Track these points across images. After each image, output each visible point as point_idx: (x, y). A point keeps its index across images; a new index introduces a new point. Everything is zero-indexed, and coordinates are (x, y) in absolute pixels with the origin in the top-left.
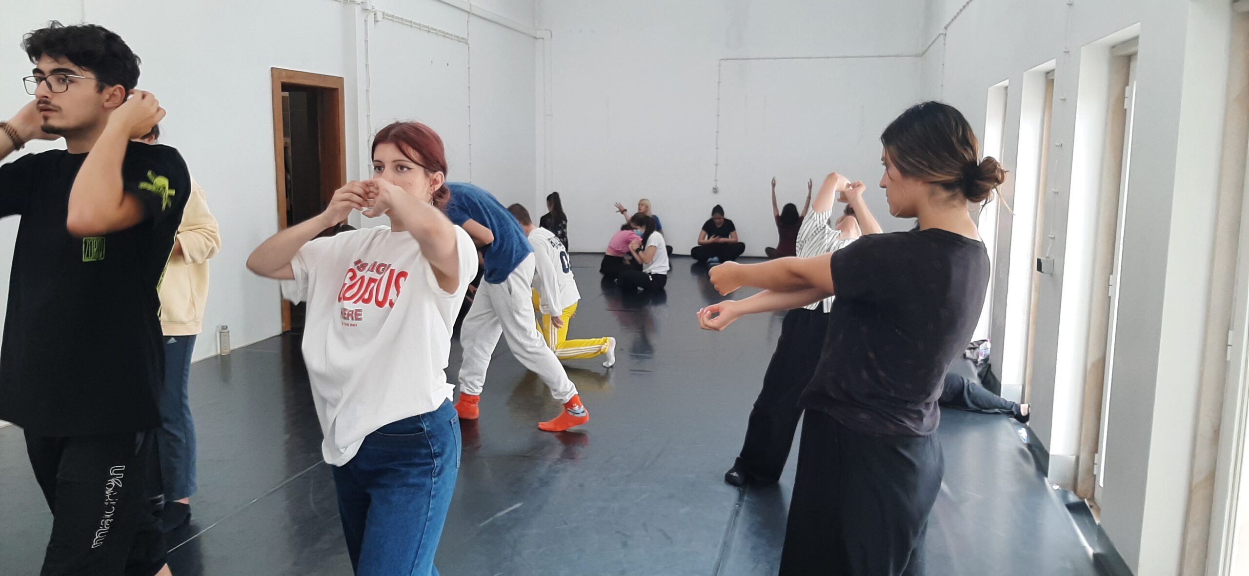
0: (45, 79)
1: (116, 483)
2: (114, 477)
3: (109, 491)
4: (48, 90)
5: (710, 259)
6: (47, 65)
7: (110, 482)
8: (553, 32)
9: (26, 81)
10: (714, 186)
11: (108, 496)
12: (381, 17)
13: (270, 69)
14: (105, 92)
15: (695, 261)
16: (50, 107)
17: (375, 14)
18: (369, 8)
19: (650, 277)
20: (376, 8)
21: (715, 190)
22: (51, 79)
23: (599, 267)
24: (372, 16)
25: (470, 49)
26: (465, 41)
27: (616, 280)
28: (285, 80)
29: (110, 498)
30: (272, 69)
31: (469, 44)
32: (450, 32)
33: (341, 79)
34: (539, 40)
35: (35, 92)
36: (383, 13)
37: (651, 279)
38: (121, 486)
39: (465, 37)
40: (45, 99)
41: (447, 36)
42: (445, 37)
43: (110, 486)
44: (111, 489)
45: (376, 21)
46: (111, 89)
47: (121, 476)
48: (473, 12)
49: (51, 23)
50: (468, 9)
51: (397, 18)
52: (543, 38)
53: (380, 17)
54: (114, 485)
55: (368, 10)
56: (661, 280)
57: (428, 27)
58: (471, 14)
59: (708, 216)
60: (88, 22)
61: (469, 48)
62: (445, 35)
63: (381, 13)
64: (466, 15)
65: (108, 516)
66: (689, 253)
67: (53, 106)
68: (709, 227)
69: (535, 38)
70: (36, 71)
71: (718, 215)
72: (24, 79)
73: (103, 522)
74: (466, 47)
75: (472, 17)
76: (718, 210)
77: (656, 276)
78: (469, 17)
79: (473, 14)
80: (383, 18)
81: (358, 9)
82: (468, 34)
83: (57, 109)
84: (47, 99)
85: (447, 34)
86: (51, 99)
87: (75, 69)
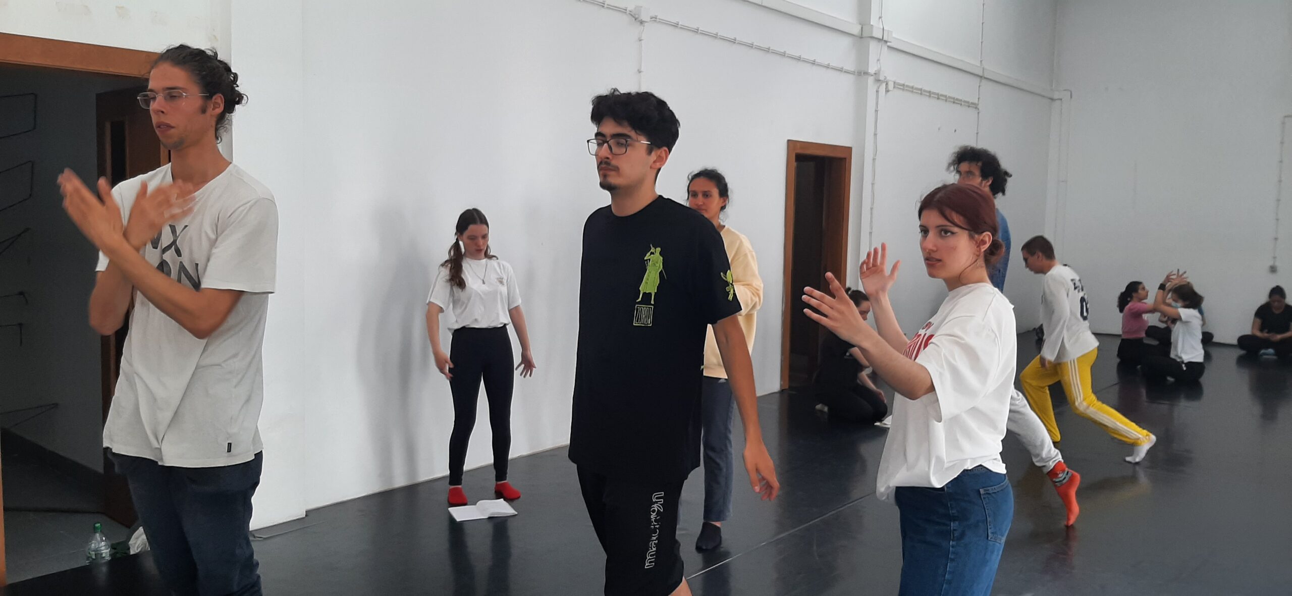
0: (607, 142)
1: (659, 508)
2: (657, 502)
3: (653, 516)
4: (609, 151)
5: (1263, 351)
6: (610, 128)
7: (653, 507)
8: (1073, 92)
9: (589, 143)
10: (1271, 263)
11: (653, 520)
12: (893, 86)
13: (786, 141)
14: (653, 153)
15: (1242, 352)
16: (610, 167)
17: (887, 84)
18: (882, 78)
19: (1183, 365)
20: (888, 78)
21: (1273, 269)
22: (611, 142)
23: (1116, 353)
24: (884, 85)
25: (980, 114)
26: (975, 106)
27: (1139, 367)
28: (799, 151)
29: (655, 522)
30: (789, 141)
31: (978, 109)
32: (960, 98)
33: (849, 150)
34: (1057, 101)
35: (596, 153)
36: (895, 83)
37: (1185, 369)
38: (662, 511)
39: (976, 101)
40: (606, 160)
41: (956, 101)
42: (954, 102)
43: (654, 511)
44: (655, 514)
45: (887, 91)
46: (659, 152)
47: (661, 501)
48: (986, 77)
49: (612, 91)
50: (981, 74)
51: (907, 86)
52: (1061, 99)
53: (891, 86)
54: (656, 510)
55: (880, 80)
56: (1196, 369)
57: (938, 94)
58: (983, 78)
59: (1263, 299)
60: (643, 89)
61: (978, 113)
62: (955, 101)
63: (892, 83)
64: (978, 79)
65: (655, 538)
66: (1235, 342)
67: (613, 166)
68: (1263, 313)
69: (1052, 99)
70: (598, 135)
71: (1277, 297)
72: (588, 141)
73: (651, 544)
74: (976, 112)
75: (984, 81)
76: (1277, 292)
77: (1190, 364)
78: (981, 81)
79: (985, 78)
80: (894, 87)
81: (871, 80)
82: (979, 98)
83: (617, 169)
84: (608, 160)
85: (957, 99)
86: (611, 160)
87: (632, 134)
